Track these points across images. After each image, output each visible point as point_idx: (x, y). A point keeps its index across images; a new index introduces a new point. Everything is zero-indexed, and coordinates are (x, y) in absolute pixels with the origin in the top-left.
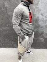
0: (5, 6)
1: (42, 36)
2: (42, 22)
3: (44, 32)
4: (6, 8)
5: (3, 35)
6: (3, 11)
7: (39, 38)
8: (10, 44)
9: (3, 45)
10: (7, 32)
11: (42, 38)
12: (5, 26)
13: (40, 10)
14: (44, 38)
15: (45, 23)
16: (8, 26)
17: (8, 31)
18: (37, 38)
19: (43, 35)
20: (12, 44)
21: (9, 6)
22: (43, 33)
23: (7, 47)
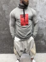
0: (3, 10)
2: (41, 24)
3: (44, 34)
4: (4, 11)
5: (1, 40)
6: (1, 15)
7: (39, 41)
9: (2, 50)
10: (6, 36)
13: (39, 12)
15: (45, 25)
16: (7, 29)
18: (37, 41)
19: (44, 37)
20: (11, 49)
21: (7, 9)
23: (6, 53)
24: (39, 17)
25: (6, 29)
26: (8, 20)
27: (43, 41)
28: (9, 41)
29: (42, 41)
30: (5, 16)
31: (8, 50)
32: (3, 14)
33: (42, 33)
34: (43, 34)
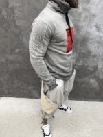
0: (10, 6)
1: (93, 75)
2: (96, 45)
3: (100, 67)
5: (8, 72)
7: (86, 79)
8: (23, 90)
10: (18, 65)
11: (93, 79)
12: (12, 52)
13: (94, 16)
14: (98, 80)
17: (19, 63)
18: (82, 80)
19: (97, 72)
20: (27, 90)
22: (96, 68)
24: (94, 29)
25: (17, 50)
26: (21, 32)
27: (94, 81)
28: (24, 75)
29: (91, 80)
30: (14, 22)
31: (22, 91)
32: (10, 16)
33: (95, 64)
34: (97, 66)
